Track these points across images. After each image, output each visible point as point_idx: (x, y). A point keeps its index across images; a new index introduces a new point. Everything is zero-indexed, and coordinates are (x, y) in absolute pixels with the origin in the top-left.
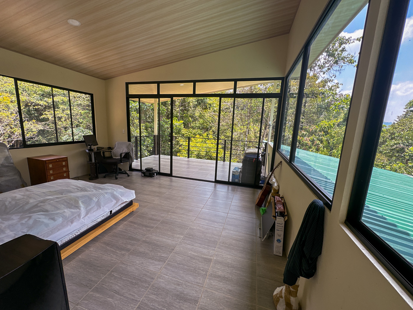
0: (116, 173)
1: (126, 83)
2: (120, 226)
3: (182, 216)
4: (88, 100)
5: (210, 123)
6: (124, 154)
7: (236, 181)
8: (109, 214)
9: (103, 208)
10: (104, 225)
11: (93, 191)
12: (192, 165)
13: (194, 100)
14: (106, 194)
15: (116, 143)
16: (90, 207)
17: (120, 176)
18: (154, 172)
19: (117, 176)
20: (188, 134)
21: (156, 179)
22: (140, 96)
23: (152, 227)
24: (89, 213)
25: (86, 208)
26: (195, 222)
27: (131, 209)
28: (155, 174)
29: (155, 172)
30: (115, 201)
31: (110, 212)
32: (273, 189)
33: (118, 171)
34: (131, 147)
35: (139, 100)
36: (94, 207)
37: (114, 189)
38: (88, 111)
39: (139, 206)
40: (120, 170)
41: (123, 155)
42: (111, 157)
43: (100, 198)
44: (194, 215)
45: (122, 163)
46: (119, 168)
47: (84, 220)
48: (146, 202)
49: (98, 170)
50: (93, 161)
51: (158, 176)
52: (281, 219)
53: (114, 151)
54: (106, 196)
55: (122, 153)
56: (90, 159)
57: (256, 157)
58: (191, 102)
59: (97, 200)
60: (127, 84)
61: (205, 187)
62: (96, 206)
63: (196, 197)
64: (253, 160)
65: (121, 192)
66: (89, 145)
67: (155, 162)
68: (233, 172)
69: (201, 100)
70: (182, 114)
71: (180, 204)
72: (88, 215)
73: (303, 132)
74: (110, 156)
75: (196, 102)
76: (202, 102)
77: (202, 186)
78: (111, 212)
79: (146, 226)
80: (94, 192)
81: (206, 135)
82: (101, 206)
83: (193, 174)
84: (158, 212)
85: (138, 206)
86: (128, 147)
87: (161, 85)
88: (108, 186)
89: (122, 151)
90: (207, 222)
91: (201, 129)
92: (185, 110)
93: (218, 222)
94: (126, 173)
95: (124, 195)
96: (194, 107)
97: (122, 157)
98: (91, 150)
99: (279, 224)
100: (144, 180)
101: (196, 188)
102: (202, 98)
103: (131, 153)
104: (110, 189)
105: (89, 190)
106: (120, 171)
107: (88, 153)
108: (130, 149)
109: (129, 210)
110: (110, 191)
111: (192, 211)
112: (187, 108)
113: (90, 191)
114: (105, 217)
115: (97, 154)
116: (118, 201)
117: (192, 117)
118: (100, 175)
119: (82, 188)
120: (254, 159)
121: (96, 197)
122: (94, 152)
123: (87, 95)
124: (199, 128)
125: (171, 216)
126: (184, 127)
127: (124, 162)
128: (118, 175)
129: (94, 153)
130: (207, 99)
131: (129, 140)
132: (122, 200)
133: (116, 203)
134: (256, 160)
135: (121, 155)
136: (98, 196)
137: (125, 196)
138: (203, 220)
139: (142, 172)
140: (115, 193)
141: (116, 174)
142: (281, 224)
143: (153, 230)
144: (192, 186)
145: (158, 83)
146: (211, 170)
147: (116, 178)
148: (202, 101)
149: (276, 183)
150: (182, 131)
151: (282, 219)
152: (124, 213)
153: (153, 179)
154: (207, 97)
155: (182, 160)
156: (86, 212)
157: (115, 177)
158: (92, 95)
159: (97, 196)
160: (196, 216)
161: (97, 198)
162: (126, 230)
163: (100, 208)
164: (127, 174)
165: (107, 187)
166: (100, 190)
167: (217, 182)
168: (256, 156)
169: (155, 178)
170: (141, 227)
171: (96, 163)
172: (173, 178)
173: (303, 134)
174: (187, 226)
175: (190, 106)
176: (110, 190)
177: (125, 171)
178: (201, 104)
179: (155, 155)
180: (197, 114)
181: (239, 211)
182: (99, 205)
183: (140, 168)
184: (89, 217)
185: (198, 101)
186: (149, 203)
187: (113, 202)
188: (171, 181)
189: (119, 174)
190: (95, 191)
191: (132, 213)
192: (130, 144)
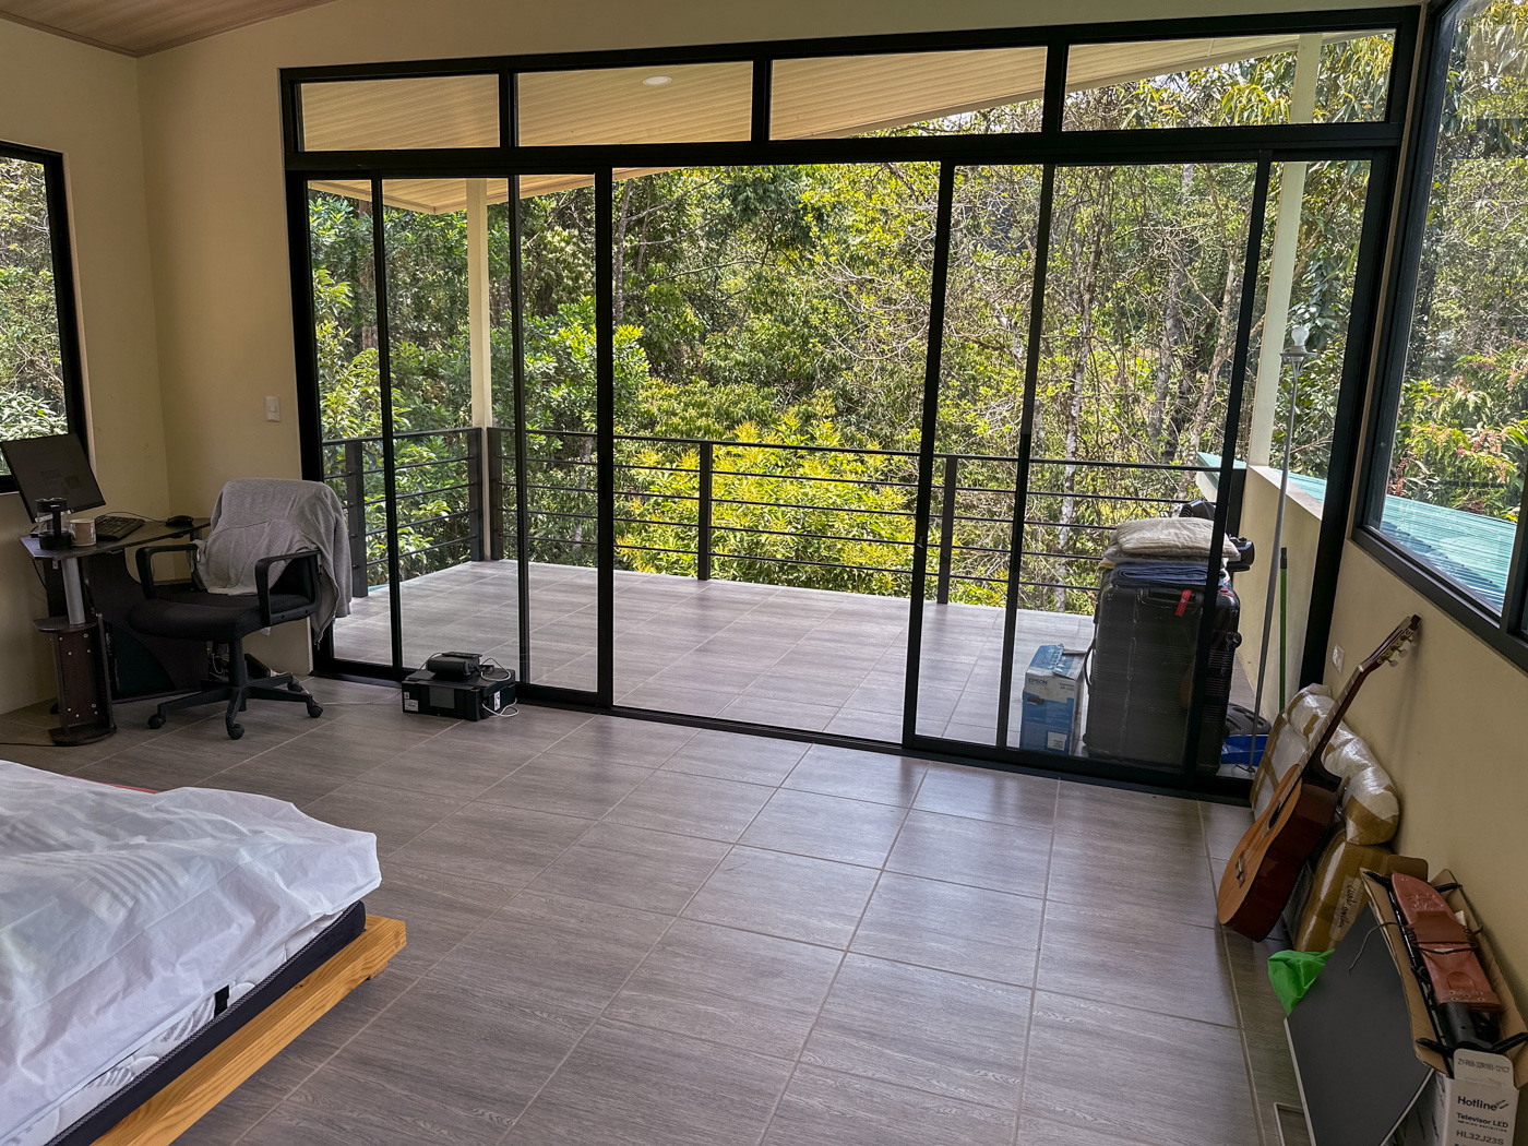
0: (229, 695)
1: (282, 71)
2: (286, 1091)
3: (711, 1009)
4: (22, 197)
5: (826, 340)
6: (282, 564)
7: (1051, 744)
8: (208, 1014)
9: (169, 974)
10: (177, 1098)
11: (87, 846)
12: (735, 630)
13: (712, 189)
14: (187, 870)
15: (226, 489)
16: (80, 971)
17: (257, 712)
18: (486, 681)
19: (240, 718)
20: (683, 419)
21: (504, 731)
22: (378, 165)
23: (514, 1103)
24: (75, 1019)
25: (50, 982)
26: (808, 1057)
27: (360, 963)
28: (497, 694)
29: (497, 687)
30: (249, 921)
31: (213, 999)
32: (1355, 813)
33: (246, 681)
34: (327, 514)
35: (377, 192)
36: (101, 968)
37: (235, 831)
38: (20, 270)
39: (409, 937)
40: (257, 670)
41: (275, 572)
42: (191, 588)
43: (142, 898)
44: (798, 1006)
45: (269, 629)
46: (248, 657)
47: (43, 1077)
48: (450, 906)
49: (112, 677)
50: (77, 616)
51: (517, 711)
52: (1490, 1067)
53: (213, 542)
54: (184, 880)
55: (268, 561)
56: (58, 607)
57: (1200, 580)
58: (694, 197)
59: (122, 914)
60: (291, 81)
61: (841, 789)
62: (115, 962)
63: (788, 859)
64: (1179, 598)
65: (284, 846)
66: (45, 508)
67: (487, 610)
68: (1030, 679)
69: (758, 181)
70: (637, 283)
71: (688, 913)
72: (67, 1037)
73: (1459, 395)
74: (187, 575)
75: (727, 202)
76: (761, 200)
77: (824, 778)
78: (222, 996)
79: (471, 1096)
80: (98, 851)
81: (795, 423)
82: (154, 962)
83: (749, 689)
84: (539, 985)
85: (403, 939)
86: (306, 517)
87: (524, 80)
88: (194, 806)
89: (269, 547)
90: (900, 1056)
91: (767, 384)
92: (657, 253)
93: (978, 1062)
94: (295, 695)
95: (305, 872)
96: (709, 235)
97: (270, 585)
98: (56, 541)
99: (1475, 1103)
100: (421, 745)
101: (781, 794)
102: (765, 172)
103: (330, 559)
104: (208, 828)
105: (62, 835)
106: (259, 683)
107: (40, 564)
108: (322, 530)
109: (346, 973)
110: (207, 841)
111: (779, 974)
112: (669, 238)
113: (67, 847)
114: (185, 1037)
115: (103, 567)
116: (270, 918)
117: (702, 302)
118: (121, 711)
119: (14, 828)
120: (1187, 594)
121: (116, 897)
122: (79, 553)
123: (16, 162)
124: (751, 373)
125: (635, 1016)
126: (654, 371)
127: (284, 620)
128: (243, 708)
129: (79, 560)
130: (795, 177)
131: (312, 467)
132: (294, 910)
133: (258, 931)
134: (1200, 598)
135: (261, 572)
136: (131, 889)
137: (310, 875)
138: (864, 1044)
139: (405, 688)
140: (245, 857)
141: (234, 702)
142: (1493, 1107)
143: (518, 1126)
144: (752, 776)
145: (507, 69)
146: (865, 664)
147: (235, 733)
148: (765, 191)
149: (1369, 773)
150: (642, 394)
151: (1501, 1069)
152: (307, 995)
153: (485, 729)
154: (797, 163)
155: (664, 594)
156: (49, 1007)
157: (228, 721)
158: (53, 164)
159: (125, 890)
160: (810, 1009)
161: (124, 904)
162: (330, 1123)
163: (150, 976)
164: (307, 699)
165: (184, 813)
166: (141, 840)
167: (916, 747)
168: (1200, 572)
169: (498, 725)
170: (434, 1104)
171: (94, 632)
172: (617, 722)
173: (1463, 404)
174: (759, 1092)
175: (685, 226)
176: (206, 834)
177: (288, 679)
178: (755, 212)
179: (482, 558)
180: (734, 282)
181: (1104, 966)
182: (136, 954)
183: (384, 657)
184: (71, 1051)
185: (735, 192)
186: (471, 910)
187: (234, 929)
188: (604, 745)
189: (249, 702)
190: (101, 849)
191: (359, 997)
192: (318, 498)
